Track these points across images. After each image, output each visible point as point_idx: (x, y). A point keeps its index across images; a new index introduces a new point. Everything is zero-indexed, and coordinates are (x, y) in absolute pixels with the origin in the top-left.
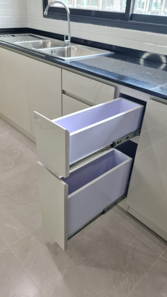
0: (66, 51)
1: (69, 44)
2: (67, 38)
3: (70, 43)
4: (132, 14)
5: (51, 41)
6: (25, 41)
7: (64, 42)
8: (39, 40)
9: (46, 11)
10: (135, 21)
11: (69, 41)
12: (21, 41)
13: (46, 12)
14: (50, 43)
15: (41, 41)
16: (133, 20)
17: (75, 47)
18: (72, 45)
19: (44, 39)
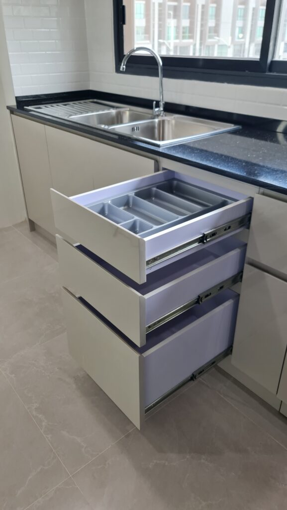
0: (156, 125)
1: (162, 114)
2: (158, 106)
3: (162, 112)
4: (272, 62)
5: (130, 110)
6: (87, 112)
7: (153, 112)
8: (109, 110)
9: (124, 65)
10: (277, 72)
11: (162, 109)
12: (82, 113)
13: (123, 67)
14: (128, 113)
15: (113, 112)
16: (273, 72)
17: (172, 120)
18: (166, 116)
19: (117, 107)
